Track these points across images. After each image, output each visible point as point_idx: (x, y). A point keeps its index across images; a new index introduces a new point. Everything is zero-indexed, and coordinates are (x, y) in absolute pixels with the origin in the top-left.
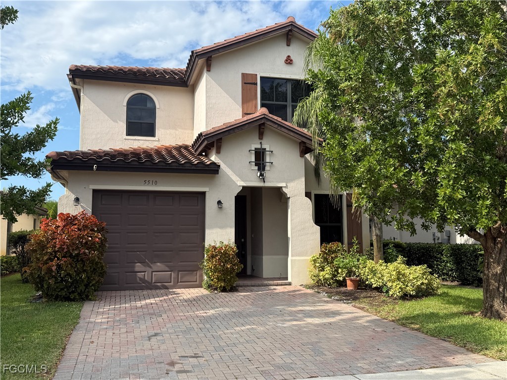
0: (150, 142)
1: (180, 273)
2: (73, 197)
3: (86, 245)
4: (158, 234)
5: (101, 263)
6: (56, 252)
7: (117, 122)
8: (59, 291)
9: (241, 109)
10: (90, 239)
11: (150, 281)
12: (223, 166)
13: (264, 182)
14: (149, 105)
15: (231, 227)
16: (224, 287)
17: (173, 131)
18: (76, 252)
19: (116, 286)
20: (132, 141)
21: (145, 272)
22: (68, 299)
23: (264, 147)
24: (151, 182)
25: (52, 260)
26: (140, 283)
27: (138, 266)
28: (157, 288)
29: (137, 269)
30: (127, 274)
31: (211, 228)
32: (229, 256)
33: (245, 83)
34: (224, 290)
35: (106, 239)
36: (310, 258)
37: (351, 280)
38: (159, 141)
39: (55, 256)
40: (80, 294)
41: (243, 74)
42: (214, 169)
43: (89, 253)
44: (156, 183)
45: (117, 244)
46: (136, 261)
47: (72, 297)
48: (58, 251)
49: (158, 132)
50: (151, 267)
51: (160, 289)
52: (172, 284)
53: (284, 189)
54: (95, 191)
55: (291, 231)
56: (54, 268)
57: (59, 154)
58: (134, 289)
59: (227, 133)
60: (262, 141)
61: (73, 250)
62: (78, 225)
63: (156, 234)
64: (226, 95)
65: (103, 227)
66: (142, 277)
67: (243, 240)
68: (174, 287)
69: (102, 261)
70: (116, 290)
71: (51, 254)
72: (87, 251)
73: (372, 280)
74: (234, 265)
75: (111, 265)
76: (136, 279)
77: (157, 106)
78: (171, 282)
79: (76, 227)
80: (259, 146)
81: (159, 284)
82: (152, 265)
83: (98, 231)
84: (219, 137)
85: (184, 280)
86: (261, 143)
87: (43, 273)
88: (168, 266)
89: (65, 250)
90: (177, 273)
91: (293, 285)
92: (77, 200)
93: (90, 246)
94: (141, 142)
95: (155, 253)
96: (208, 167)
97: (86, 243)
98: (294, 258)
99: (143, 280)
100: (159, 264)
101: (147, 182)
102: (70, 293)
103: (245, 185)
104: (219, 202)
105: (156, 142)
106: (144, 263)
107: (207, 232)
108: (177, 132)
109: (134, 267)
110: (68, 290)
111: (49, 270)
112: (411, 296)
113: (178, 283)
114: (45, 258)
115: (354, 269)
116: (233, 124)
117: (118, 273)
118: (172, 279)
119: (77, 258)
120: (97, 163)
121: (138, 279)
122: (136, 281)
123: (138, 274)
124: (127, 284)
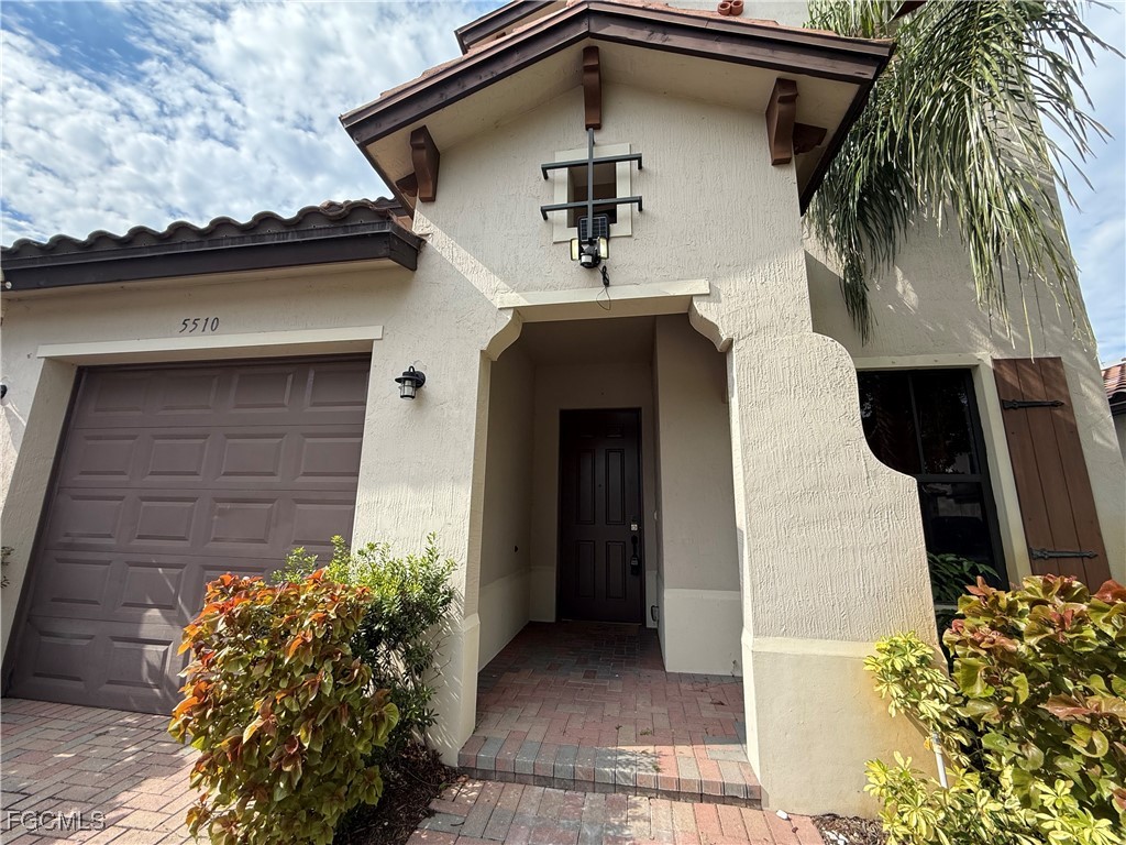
4: (228, 506)
13: (607, 283)
21: (168, 643)
23: (604, 154)
24: (201, 324)
26: (148, 686)
27: (153, 621)
29: (146, 631)
30: (118, 644)
36: (869, 651)
44: (215, 325)
46: (150, 602)
53: (701, 308)
55: (748, 503)
63: (220, 505)
66: (157, 663)
67: (634, 527)
76: (141, 667)
86: (591, 142)
98: (771, 645)
99: (158, 675)
101: (190, 322)
103: (523, 302)
106: (171, 608)
109: (139, 622)
117: (91, 637)
121: (144, 668)
122: (140, 677)
123: (149, 647)
124: (110, 682)
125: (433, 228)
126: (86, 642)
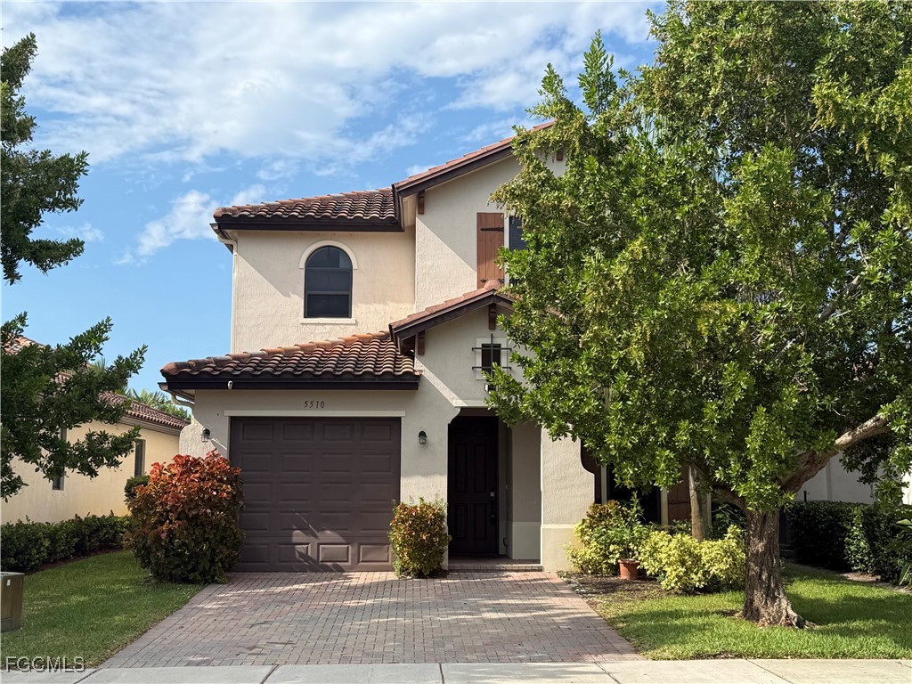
0: (342, 326)
1: (362, 547)
2: (201, 429)
3: (210, 503)
4: (328, 485)
5: (232, 529)
6: (168, 512)
7: (289, 296)
8: (173, 569)
9: (476, 274)
10: (215, 493)
11: (315, 558)
12: (428, 375)
14: (342, 265)
15: (441, 474)
16: (420, 571)
17: (379, 307)
18: (194, 513)
19: (266, 564)
20: (313, 327)
21: (308, 544)
22: (186, 581)
23: (497, 341)
24: (315, 404)
25: (162, 523)
26: (300, 561)
27: (298, 535)
28: (327, 569)
29: (295, 540)
30: (282, 546)
31: (410, 474)
32: (427, 521)
33: (483, 230)
34: (420, 575)
35: (241, 494)
36: (575, 526)
37: (625, 564)
38: (356, 324)
39: (167, 518)
40: (203, 574)
41: (480, 215)
42: (411, 383)
43: (213, 514)
44: (323, 405)
45: (267, 500)
46: (295, 528)
47: (191, 576)
48: (170, 511)
49: (357, 308)
50: (316, 536)
51: (331, 571)
52: (349, 564)
54: (233, 420)
55: (544, 482)
56: (163, 536)
57: (179, 366)
58: (291, 570)
59: (433, 322)
60: (494, 333)
61: (190, 509)
62: (201, 473)
63: (325, 485)
64: (450, 251)
65: (237, 476)
66: (303, 552)
67: (492, 494)
68: (352, 569)
69: (233, 526)
70: (264, 571)
71: (162, 515)
72: (209, 511)
73: (645, 563)
74: (435, 535)
75: (250, 531)
76: (295, 554)
77: (355, 266)
78: (347, 561)
79: (198, 475)
80: (488, 341)
81: (329, 564)
82: (318, 534)
83: (229, 482)
84: (420, 330)
85: (367, 558)
86: (492, 337)
87: (149, 542)
88: (342, 536)
89: (179, 510)
90: (356, 547)
91: (546, 571)
92: (207, 433)
93: (215, 504)
94: (327, 327)
95: (323, 514)
96: (401, 379)
97: (210, 499)
98: (550, 526)
99: (305, 556)
100: (328, 532)
101: (309, 404)
102: (189, 572)
103: (465, 405)
104: (422, 434)
105: (352, 327)
106: (306, 529)
107: (403, 481)
108: (387, 308)
109: (291, 536)
110: (186, 567)
111: (158, 538)
112: (697, 589)
113: (359, 562)
114: (153, 520)
115: (631, 545)
116: (441, 308)
117: (267, 544)
118: (350, 556)
119: (194, 522)
120: (234, 378)
121: (297, 554)
122: (295, 558)
123: (297, 546)
124: (281, 562)
125: (423, 368)
126: (266, 546)
